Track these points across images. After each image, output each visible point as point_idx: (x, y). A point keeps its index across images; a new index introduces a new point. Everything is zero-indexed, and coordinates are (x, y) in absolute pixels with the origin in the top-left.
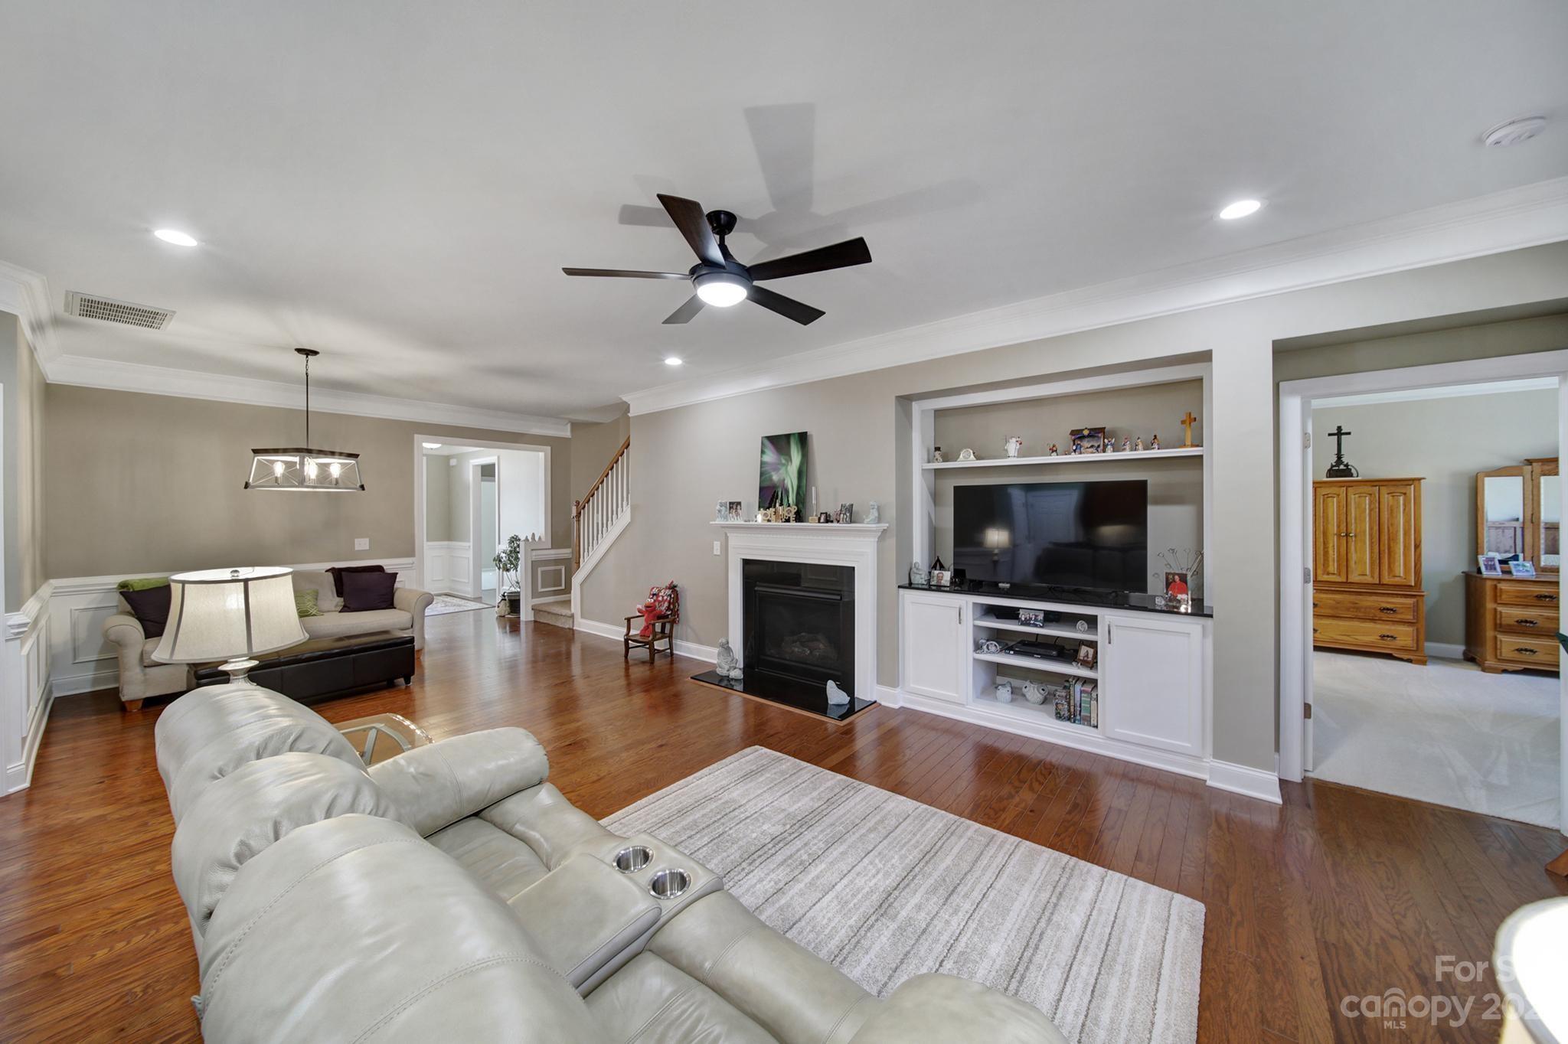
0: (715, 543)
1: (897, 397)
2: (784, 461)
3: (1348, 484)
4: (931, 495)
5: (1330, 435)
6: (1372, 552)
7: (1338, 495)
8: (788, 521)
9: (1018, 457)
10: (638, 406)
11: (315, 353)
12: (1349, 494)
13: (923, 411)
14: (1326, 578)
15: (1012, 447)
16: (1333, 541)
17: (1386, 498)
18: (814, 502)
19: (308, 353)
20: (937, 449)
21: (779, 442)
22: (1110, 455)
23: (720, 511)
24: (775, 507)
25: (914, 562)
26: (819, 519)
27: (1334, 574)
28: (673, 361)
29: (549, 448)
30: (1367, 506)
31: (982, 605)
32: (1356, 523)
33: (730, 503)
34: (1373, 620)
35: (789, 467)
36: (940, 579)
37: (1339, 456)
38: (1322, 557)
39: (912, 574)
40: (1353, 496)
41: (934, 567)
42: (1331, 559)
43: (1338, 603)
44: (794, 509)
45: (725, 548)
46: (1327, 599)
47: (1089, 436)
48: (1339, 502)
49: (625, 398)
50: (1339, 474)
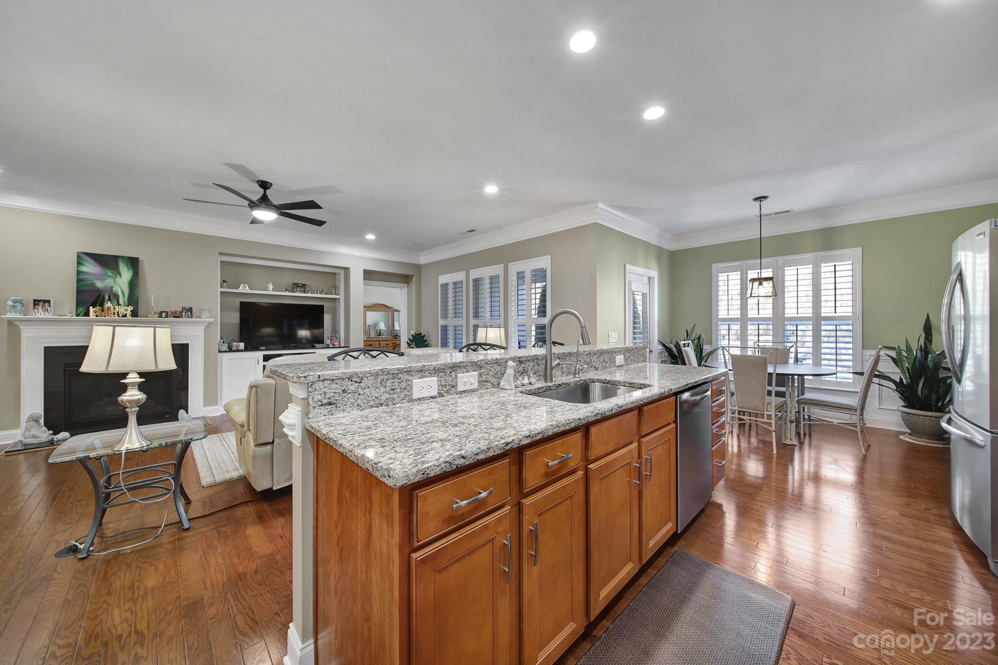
1: (219, 253)
2: (110, 274)
8: (125, 316)
9: (273, 291)
15: (271, 286)
18: (153, 304)
20: (224, 280)
21: (102, 259)
23: (13, 307)
26: (160, 315)
35: (117, 279)
36: (237, 346)
41: (231, 342)
44: (130, 308)
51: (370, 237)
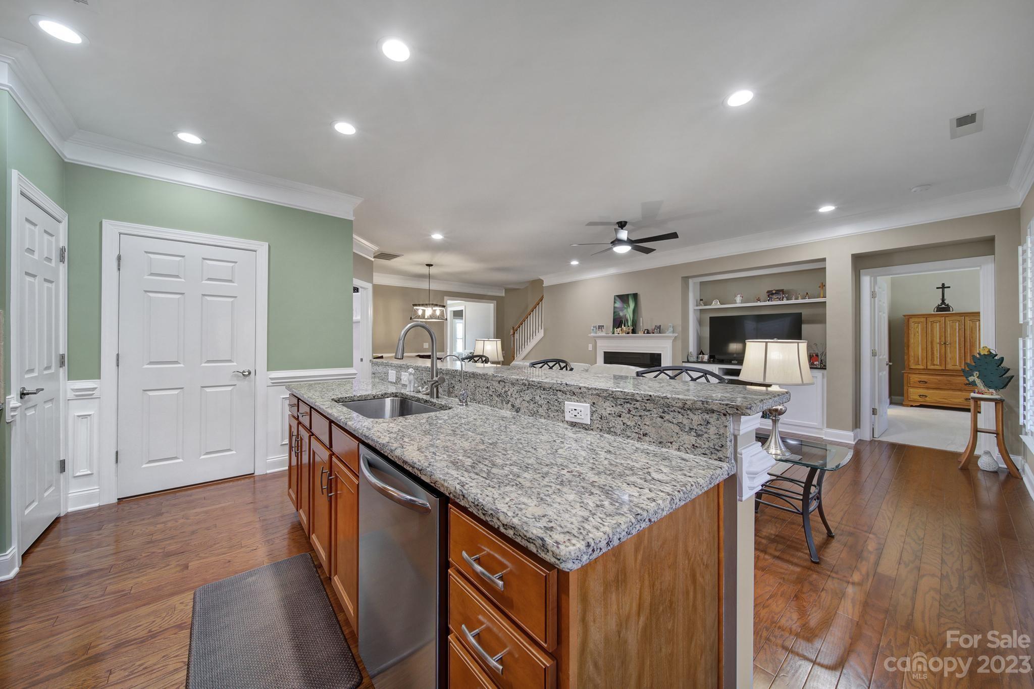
0: (589, 345)
1: (682, 277)
2: (626, 307)
3: (945, 315)
4: (698, 321)
5: (937, 288)
6: (960, 353)
7: (940, 322)
8: (628, 333)
9: (741, 303)
10: (548, 281)
11: (432, 265)
12: (946, 321)
13: (694, 283)
14: (932, 367)
15: (738, 299)
16: (937, 347)
17: (968, 323)
18: (641, 324)
19: (429, 265)
20: (701, 300)
21: (623, 298)
22: (785, 302)
23: (593, 330)
24: (621, 327)
25: (690, 351)
26: (644, 332)
27: (937, 365)
28: (575, 263)
29: (496, 302)
30: (957, 328)
31: (723, 369)
32: (950, 336)
33: (599, 326)
34: (960, 390)
35: (628, 309)
36: (702, 358)
37: (943, 300)
38: (930, 355)
39: (689, 357)
40: (948, 322)
41: (700, 354)
42: (935, 357)
43: (939, 381)
44: (631, 328)
45: (595, 347)
46: (933, 379)
47: (775, 293)
48: (940, 325)
49: (541, 278)
50: (941, 310)
51: (827, 209)
